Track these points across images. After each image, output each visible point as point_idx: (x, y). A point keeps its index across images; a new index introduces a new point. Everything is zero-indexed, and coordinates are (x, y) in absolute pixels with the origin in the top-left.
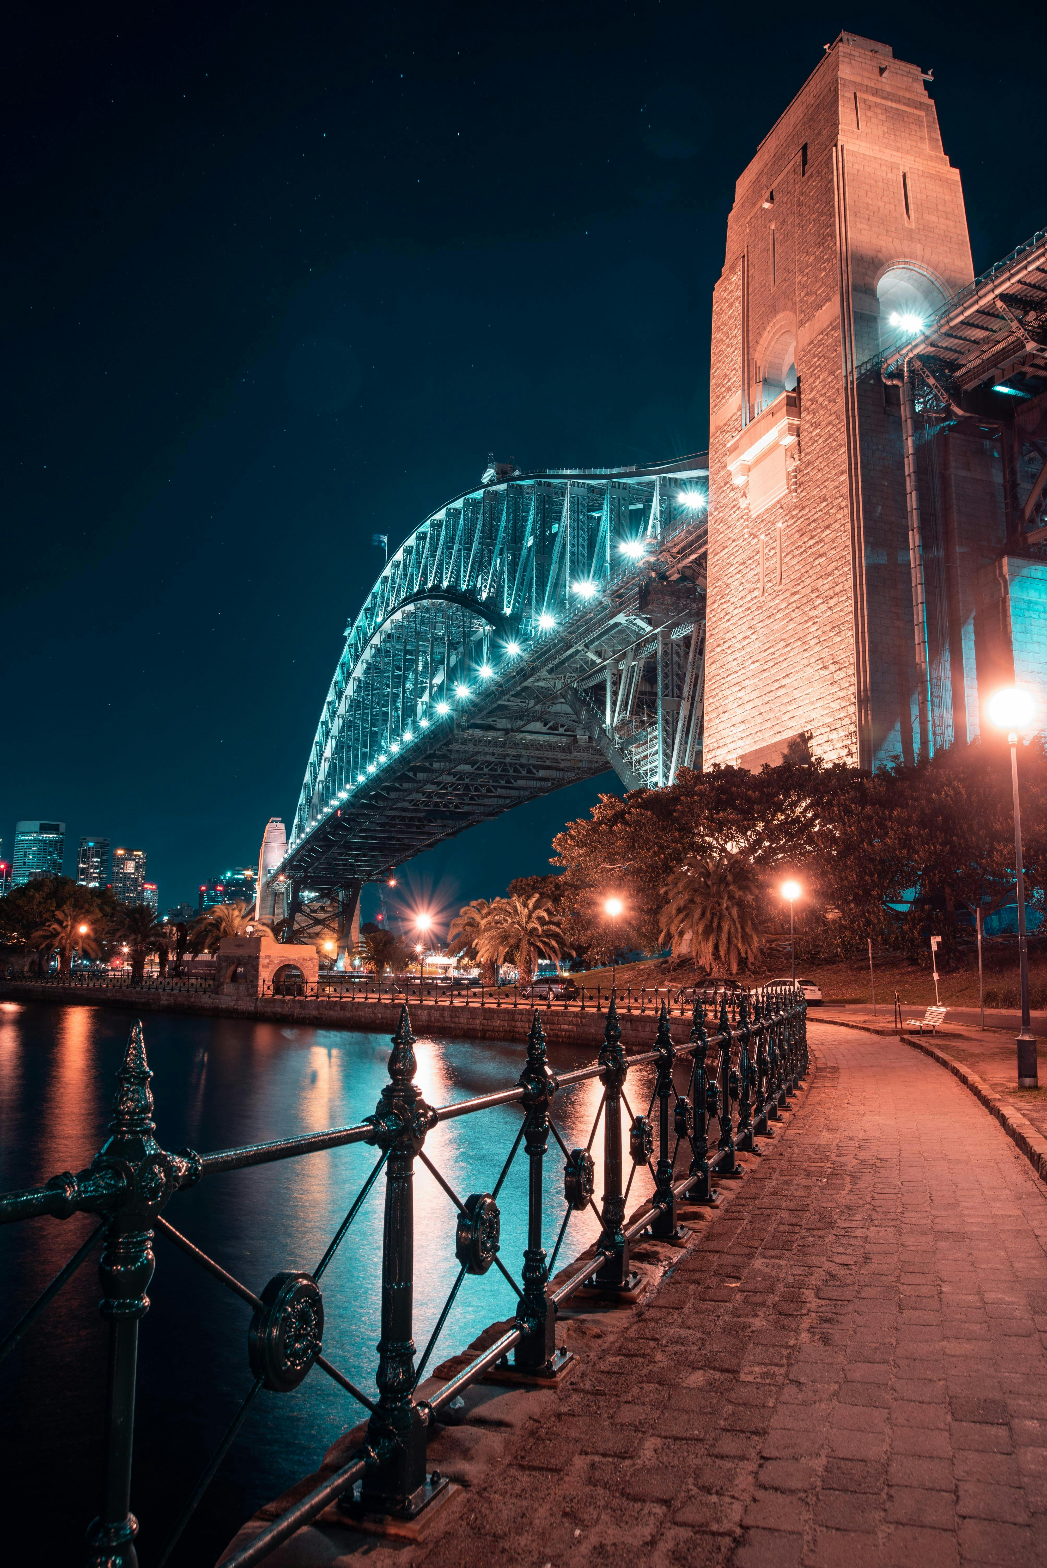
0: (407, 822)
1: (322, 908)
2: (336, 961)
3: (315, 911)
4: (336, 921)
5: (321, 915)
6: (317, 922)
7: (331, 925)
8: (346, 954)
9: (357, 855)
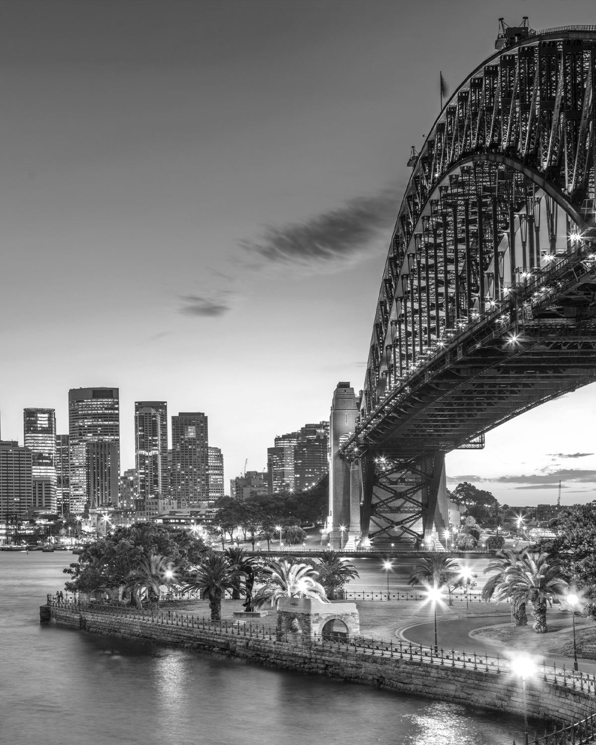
0: (485, 395)
1: (402, 480)
2: (422, 536)
3: (396, 483)
4: (420, 492)
5: (402, 488)
6: (398, 495)
7: (414, 497)
8: (434, 529)
9: (435, 426)
